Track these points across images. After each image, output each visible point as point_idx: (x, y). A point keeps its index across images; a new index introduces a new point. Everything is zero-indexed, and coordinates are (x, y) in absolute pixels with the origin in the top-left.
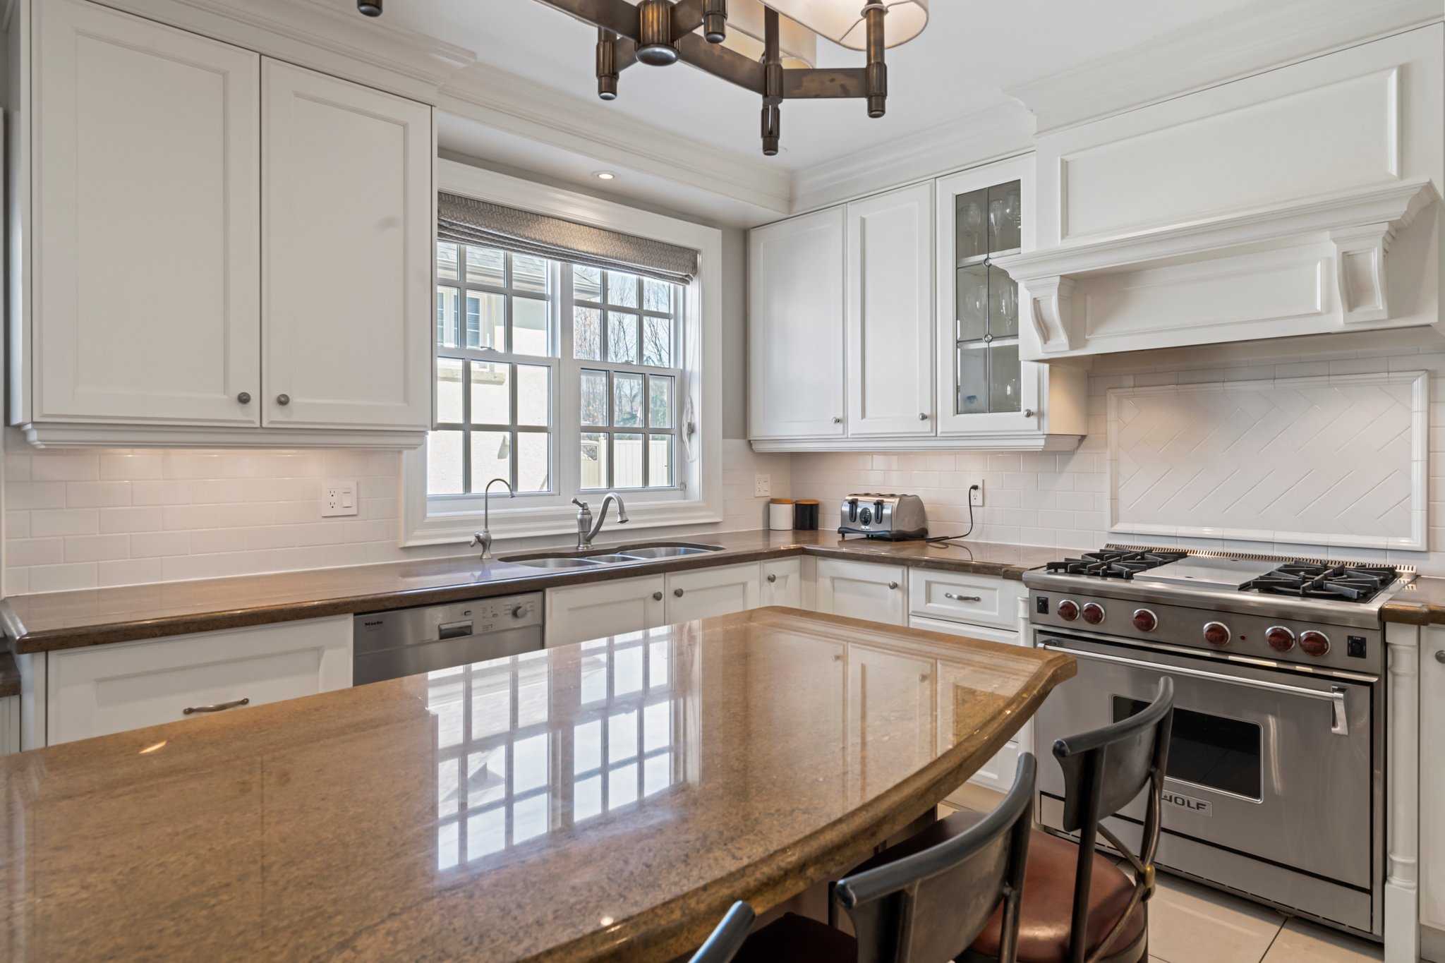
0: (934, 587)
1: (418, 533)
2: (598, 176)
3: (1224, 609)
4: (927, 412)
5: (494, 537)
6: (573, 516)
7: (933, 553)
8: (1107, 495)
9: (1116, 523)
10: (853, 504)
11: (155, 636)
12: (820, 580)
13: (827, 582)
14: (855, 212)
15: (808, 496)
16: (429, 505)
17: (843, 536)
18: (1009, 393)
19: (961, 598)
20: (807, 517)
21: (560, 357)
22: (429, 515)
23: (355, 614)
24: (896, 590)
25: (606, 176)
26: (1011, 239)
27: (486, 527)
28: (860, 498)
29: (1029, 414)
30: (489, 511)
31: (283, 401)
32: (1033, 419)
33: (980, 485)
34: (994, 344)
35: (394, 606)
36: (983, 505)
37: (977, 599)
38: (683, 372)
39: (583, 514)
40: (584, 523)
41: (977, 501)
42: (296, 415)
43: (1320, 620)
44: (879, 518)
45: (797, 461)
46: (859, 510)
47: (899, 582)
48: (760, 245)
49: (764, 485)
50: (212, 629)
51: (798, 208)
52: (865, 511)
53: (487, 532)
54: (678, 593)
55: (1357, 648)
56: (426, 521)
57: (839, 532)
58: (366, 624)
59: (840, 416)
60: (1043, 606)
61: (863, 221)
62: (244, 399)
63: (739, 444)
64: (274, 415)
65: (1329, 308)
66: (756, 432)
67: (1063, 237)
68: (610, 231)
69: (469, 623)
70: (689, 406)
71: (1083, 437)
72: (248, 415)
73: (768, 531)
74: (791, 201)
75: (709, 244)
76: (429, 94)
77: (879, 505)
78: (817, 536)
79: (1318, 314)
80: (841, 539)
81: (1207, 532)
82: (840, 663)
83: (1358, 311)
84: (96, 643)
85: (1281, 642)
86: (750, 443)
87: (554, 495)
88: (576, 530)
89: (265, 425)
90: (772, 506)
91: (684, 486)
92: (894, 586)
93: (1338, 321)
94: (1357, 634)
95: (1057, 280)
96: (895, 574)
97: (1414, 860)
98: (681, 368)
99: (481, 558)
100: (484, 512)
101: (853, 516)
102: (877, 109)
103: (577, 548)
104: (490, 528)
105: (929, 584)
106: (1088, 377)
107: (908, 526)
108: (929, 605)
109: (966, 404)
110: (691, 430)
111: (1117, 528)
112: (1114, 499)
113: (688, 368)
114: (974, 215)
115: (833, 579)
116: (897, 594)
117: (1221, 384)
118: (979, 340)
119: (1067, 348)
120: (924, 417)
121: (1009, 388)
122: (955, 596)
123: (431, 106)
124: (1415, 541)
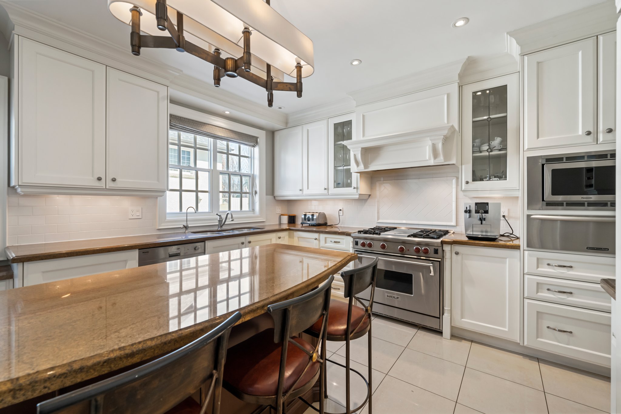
0: (327, 239)
1: (163, 224)
2: (225, 112)
3: (404, 242)
4: (326, 188)
5: (189, 226)
6: (216, 219)
7: (328, 229)
8: (376, 212)
9: (379, 220)
10: (305, 215)
11: (65, 257)
12: (295, 238)
14: (306, 127)
15: (292, 213)
16: (167, 215)
17: (302, 225)
18: (349, 182)
19: (335, 242)
20: (292, 220)
21: (212, 169)
22: (167, 219)
23: (139, 249)
24: (316, 240)
25: (227, 113)
26: (349, 137)
27: (187, 222)
28: (307, 213)
29: (354, 188)
30: (188, 218)
31: (114, 180)
32: (355, 190)
33: (342, 210)
34: (345, 168)
35: (153, 246)
36: (343, 215)
37: (339, 242)
38: (253, 175)
39: (220, 218)
40: (220, 221)
41: (341, 214)
42: (119, 184)
43: (427, 244)
44: (313, 219)
45: (289, 202)
46: (307, 217)
47: (317, 238)
48: (277, 136)
49: (279, 210)
50: (87, 254)
51: (289, 125)
52: (309, 217)
53: (187, 224)
54: (250, 242)
55: (436, 252)
56: (166, 220)
57: (301, 224)
58: (143, 253)
59: (301, 189)
60: (357, 243)
61: (308, 130)
62: (99, 179)
63: (271, 197)
64: (110, 185)
65: (430, 159)
66: (277, 193)
67: (363, 137)
68: (229, 130)
69: (179, 252)
70: (255, 185)
71: (370, 195)
72: (102, 184)
73: (280, 224)
74: (287, 123)
75: (262, 136)
76: (167, 83)
77: (313, 215)
78: (295, 225)
79: (427, 160)
80: (301, 226)
81: (404, 222)
82: (301, 264)
83: (437, 159)
84: (42, 259)
85: (418, 250)
86: (274, 197)
87: (210, 213)
88: (217, 224)
89: (107, 188)
90: (281, 216)
91: (253, 210)
92: (316, 239)
93: (432, 162)
94: (436, 248)
95: (360, 149)
96: (316, 235)
97: (450, 309)
98: (253, 173)
99: (185, 232)
100: (186, 218)
101: (305, 219)
102: (299, 95)
103: (218, 229)
104: (188, 223)
105: (326, 238)
106: (371, 178)
107: (321, 222)
108: (326, 244)
109: (338, 185)
110: (256, 193)
111: (380, 221)
112: (378, 213)
113: (255, 173)
114: (340, 130)
115: (298, 238)
116: (316, 241)
117: (406, 180)
118: (341, 166)
119: (363, 169)
120: (325, 189)
121: (349, 181)
122: (333, 241)
123: (167, 87)
124: (453, 223)
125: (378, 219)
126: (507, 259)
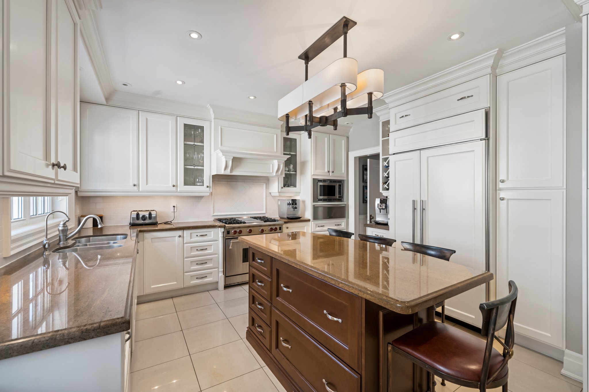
8: (212, 207)
10: (138, 215)
12: (146, 240)
13: (150, 240)
14: (143, 115)
19: (200, 236)
26: (200, 140)
28: (141, 212)
29: (208, 187)
33: (175, 206)
34: (196, 167)
36: (177, 211)
37: (206, 235)
39: (64, 227)
40: (64, 231)
41: (175, 211)
44: (150, 218)
45: (85, 200)
46: (141, 216)
47: (181, 235)
49: (78, 210)
51: (111, 103)
52: (144, 216)
55: (280, 229)
59: (135, 183)
60: (228, 233)
61: (147, 119)
65: (273, 172)
66: (85, 187)
67: (221, 145)
74: (109, 99)
77: (150, 214)
79: (270, 173)
85: (271, 230)
86: (77, 193)
90: (81, 218)
92: (180, 236)
93: (273, 175)
94: (280, 226)
95: (232, 158)
96: (180, 233)
101: (137, 218)
105: (191, 234)
108: (191, 239)
109: (188, 183)
111: (215, 214)
112: (214, 207)
116: (181, 239)
118: (192, 165)
119: (230, 172)
120: (173, 186)
124: (264, 212)
125: (214, 212)
126: (306, 227)
